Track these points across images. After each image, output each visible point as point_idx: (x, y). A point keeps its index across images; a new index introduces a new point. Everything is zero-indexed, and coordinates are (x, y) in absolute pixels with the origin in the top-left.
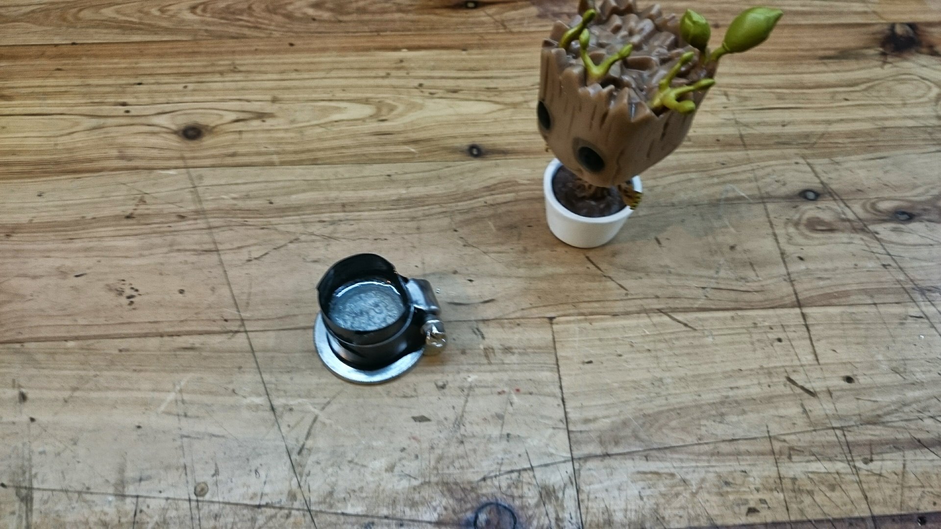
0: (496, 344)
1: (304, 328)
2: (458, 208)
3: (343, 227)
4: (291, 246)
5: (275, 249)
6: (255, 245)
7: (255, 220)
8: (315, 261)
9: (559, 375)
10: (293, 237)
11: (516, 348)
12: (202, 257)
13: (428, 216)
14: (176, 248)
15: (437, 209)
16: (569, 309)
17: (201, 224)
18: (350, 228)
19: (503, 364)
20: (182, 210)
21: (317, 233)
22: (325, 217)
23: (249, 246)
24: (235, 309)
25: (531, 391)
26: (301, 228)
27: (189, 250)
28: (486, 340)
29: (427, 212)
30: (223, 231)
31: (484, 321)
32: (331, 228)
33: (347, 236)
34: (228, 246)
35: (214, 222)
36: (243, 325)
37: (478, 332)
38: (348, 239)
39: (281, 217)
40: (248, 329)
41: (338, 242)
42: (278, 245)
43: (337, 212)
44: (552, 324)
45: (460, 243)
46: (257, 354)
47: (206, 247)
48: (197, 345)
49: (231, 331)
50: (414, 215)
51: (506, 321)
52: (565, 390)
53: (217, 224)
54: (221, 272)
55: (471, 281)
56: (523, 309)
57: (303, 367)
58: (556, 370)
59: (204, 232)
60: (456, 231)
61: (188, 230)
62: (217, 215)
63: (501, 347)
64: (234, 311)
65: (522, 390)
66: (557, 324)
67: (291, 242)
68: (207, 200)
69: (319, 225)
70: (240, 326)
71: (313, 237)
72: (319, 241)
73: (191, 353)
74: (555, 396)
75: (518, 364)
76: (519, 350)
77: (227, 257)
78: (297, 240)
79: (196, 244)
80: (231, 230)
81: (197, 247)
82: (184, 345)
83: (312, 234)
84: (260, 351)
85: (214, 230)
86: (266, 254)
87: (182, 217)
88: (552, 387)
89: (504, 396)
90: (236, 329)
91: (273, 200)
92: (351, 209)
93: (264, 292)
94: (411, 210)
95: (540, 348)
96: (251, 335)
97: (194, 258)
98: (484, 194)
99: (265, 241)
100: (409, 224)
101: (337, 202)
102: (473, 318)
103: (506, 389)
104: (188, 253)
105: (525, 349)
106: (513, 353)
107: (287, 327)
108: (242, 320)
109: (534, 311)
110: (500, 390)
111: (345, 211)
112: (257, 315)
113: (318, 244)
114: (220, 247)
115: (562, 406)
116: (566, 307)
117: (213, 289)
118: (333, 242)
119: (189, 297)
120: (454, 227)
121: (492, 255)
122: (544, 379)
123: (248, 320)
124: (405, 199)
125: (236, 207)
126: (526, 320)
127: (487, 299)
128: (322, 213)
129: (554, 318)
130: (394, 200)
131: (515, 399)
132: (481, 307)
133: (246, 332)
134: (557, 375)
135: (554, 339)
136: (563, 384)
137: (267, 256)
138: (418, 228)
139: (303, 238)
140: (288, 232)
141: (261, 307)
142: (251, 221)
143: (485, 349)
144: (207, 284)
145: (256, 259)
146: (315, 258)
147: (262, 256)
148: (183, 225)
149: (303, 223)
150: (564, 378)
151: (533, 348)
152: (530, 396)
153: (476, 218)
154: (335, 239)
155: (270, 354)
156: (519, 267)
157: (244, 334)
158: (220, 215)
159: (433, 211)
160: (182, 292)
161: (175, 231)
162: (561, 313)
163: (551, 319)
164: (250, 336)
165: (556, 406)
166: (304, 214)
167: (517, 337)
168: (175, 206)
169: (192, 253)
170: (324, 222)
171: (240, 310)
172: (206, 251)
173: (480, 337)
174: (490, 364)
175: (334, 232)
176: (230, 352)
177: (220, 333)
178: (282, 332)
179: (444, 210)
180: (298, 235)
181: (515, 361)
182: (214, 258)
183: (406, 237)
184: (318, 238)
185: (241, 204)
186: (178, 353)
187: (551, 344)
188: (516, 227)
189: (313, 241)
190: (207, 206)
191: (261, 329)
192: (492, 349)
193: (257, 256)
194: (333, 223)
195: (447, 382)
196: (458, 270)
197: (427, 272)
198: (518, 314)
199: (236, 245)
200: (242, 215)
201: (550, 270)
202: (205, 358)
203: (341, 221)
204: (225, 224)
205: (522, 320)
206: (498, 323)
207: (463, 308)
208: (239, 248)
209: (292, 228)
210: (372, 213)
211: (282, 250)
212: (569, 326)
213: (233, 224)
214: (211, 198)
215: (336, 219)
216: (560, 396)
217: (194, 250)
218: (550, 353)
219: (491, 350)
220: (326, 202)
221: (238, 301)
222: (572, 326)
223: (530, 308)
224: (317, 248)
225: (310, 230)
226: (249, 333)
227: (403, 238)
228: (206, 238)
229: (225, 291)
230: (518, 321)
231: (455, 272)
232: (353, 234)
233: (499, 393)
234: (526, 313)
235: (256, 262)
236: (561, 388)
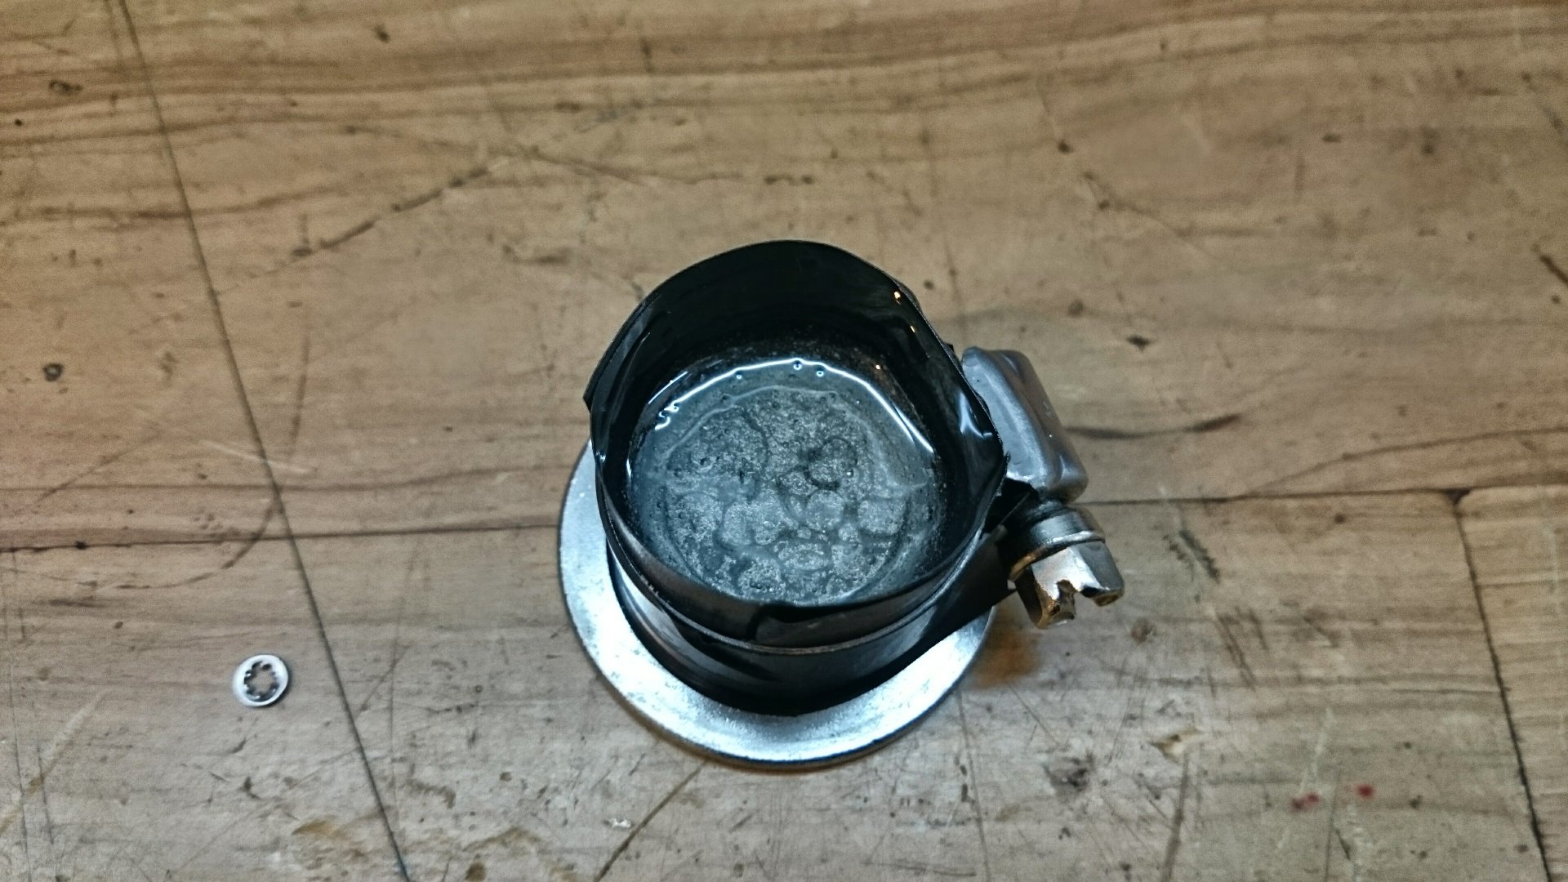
0: (1263, 599)
1: (516, 527)
2: (1068, 62)
3: (648, 132)
4: (455, 197)
5: (397, 208)
6: (322, 191)
7: (325, 99)
8: (552, 260)
9: (1511, 725)
10: (463, 165)
11: (1342, 616)
12: (131, 239)
13: (958, 90)
14: (37, 203)
15: (988, 66)
16: (1513, 457)
17: (133, 112)
18: (676, 135)
19: (1300, 680)
20: (68, 62)
21: (554, 148)
22: (581, 89)
23: (299, 196)
24: (251, 446)
25: (1413, 794)
26: (493, 129)
27: (85, 213)
28: (1227, 583)
29: (953, 78)
30: (212, 140)
31: (1209, 503)
32: (605, 132)
33: (667, 162)
34: (230, 197)
35: (178, 107)
36: (278, 509)
37: (1188, 545)
38: (671, 177)
39: (418, 87)
40: (296, 526)
41: (629, 187)
42: (409, 195)
43: (623, 71)
44: (1459, 515)
45: (1087, 194)
46: (334, 633)
47: (150, 199)
48: (106, 591)
49: (233, 535)
50: (907, 86)
51: (1292, 504)
52: (1538, 788)
53: (187, 114)
54: (201, 297)
55: (1140, 342)
56: (1347, 457)
57: (516, 687)
58: (1497, 702)
59: (140, 143)
60: (1064, 148)
61: (86, 137)
62: (186, 82)
63: (1288, 612)
64: (245, 452)
65: (1381, 792)
66: (1477, 515)
67: (457, 183)
68: (157, 29)
69: (557, 120)
70: (268, 514)
71: (540, 167)
72: (562, 180)
73: (84, 621)
74: (1505, 812)
75: (1358, 681)
76: (1358, 626)
77: (221, 239)
78: (478, 173)
79: (113, 187)
80: (240, 135)
81: (117, 201)
82: (58, 590)
83: (535, 153)
84: (343, 620)
85: (176, 139)
86: (367, 226)
87: (67, 90)
88: (1490, 774)
89: (1316, 817)
90: (251, 525)
91: (390, 25)
92: (677, 60)
93: (357, 376)
94: (896, 68)
95: (1426, 614)
96: (311, 551)
97: (105, 245)
98: (1159, 14)
99: (360, 177)
100: (891, 122)
101: (620, 34)
102: (1164, 492)
103: (1324, 790)
104: (80, 223)
105: (1375, 622)
106: (1335, 639)
107: (450, 520)
108: (277, 489)
109: (1390, 462)
110: (1300, 792)
111: (650, 70)
112: (333, 468)
113: (556, 193)
114: (197, 201)
115: (1536, 852)
116: (1502, 447)
117: (168, 364)
118: (615, 189)
119: (80, 390)
120: (1058, 132)
121: (1212, 243)
122: (1459, 743)
123: (295, 489)
124: (868, 29)
125: (260, 53)
126: (1365, 501)
127: (1207, 416)
128: (569, 75)
129: (1465, 492)
130: (828, 33)
131: (1357, 828)
132: (1191, 446)
133: (290, 537)
134: (1503, 722)
135: (1473, 575)
136: (1529, 761)
137: (370, 234)
138: (925, 139)
139: (499, 167)
140: (444, 145)
141: (348, 438)
142: (310, 103)
143: (1225, 620)
144: (148, 345)
145: (326, 245)
146: (550, 246)
147: (348, 236)
148: (70, 118)
149: (502, 110)
150: (1531, 737)
151: (1408, 614)
152: (1410, 813)
153: (1136, 101)
154: (624, 174)
155: (388, 632)
156: (1314, 293)
157: (284, 547)
158: (201, 82)
159: (977, 74)
160: (53, 372)
161: (41, 141)
162: (1487, 472)
163: (1456, 495)
164: (307, 559)
165: (1513, 854)
166: (502, 79)
167: (1344, 568)
168: (38, 49)
169: (97, 222)
170: (575, 107)
171: (269, 448)
172: (146, 215)
173: (1200, 567)
174: (1249, 683)
175: (617, 145)
176: (237, 620)
177: (190, 541)
178: (432, 542)
179: (1016, 68)
180: (481, 156)
181: (1346, 671)
182: (176, 239)
183: (881, 170)
184: (558, 170)
185: (275, 41)
186: (32, 621)
187: (1467, 600)
188: (1281, 140)
189: (539, 182)
190: (159, 48)
191: (355, 526)
192: (1253, 618)
193: (329, 236)
194: (609, 113)
195: (1090, 758)
196: (1088, 298)
197: (971, 307)
198: (1332, 478)
199: (254, 193)
200: (278, 82)
201: (1426, 304)
202: (143, 644)
203: (638, 105)
204: (219, 115)
205: (1350, 502)
206: (1257, 513)
207: (1119, 447)
208: (267, 203)
209: (457, 130)
210: (750, 79)
211: (426, 214)
212: (1522, 522)
213: (245, 112)
214: (175, 19)
215: (620, 97)
216: (1525, 811)
217: (109, 213)
218: (1466, 634)
219: (1247, 626)
220: (585, 35)
221: (259, 414)
222: (1531, 522)
223: (1374, 453)
224: (558, 207)
225: (525, 140)
226: (300, 543)
227: (871, 175)
228: (149, 166)
229: (211, 371)
230: (1336, 505)
231: (1077, 309)
232: (683, 159)
233: (1298, 806)
234: (1362, 471)
235: (325, 256)
236: (1523, 775)
